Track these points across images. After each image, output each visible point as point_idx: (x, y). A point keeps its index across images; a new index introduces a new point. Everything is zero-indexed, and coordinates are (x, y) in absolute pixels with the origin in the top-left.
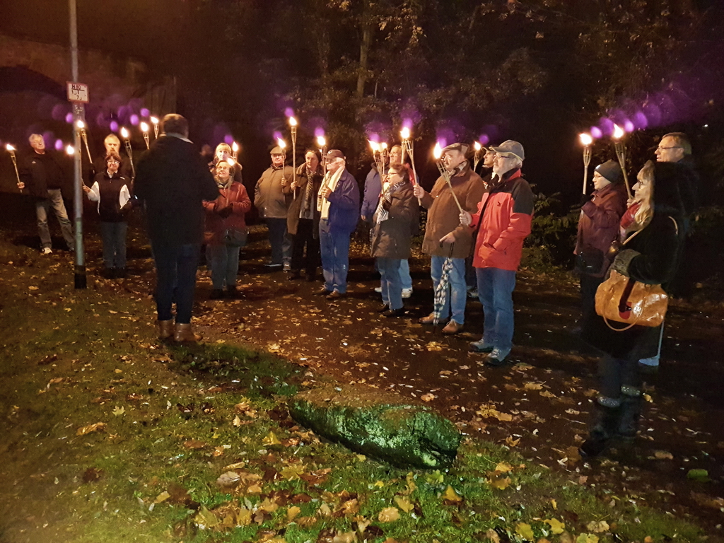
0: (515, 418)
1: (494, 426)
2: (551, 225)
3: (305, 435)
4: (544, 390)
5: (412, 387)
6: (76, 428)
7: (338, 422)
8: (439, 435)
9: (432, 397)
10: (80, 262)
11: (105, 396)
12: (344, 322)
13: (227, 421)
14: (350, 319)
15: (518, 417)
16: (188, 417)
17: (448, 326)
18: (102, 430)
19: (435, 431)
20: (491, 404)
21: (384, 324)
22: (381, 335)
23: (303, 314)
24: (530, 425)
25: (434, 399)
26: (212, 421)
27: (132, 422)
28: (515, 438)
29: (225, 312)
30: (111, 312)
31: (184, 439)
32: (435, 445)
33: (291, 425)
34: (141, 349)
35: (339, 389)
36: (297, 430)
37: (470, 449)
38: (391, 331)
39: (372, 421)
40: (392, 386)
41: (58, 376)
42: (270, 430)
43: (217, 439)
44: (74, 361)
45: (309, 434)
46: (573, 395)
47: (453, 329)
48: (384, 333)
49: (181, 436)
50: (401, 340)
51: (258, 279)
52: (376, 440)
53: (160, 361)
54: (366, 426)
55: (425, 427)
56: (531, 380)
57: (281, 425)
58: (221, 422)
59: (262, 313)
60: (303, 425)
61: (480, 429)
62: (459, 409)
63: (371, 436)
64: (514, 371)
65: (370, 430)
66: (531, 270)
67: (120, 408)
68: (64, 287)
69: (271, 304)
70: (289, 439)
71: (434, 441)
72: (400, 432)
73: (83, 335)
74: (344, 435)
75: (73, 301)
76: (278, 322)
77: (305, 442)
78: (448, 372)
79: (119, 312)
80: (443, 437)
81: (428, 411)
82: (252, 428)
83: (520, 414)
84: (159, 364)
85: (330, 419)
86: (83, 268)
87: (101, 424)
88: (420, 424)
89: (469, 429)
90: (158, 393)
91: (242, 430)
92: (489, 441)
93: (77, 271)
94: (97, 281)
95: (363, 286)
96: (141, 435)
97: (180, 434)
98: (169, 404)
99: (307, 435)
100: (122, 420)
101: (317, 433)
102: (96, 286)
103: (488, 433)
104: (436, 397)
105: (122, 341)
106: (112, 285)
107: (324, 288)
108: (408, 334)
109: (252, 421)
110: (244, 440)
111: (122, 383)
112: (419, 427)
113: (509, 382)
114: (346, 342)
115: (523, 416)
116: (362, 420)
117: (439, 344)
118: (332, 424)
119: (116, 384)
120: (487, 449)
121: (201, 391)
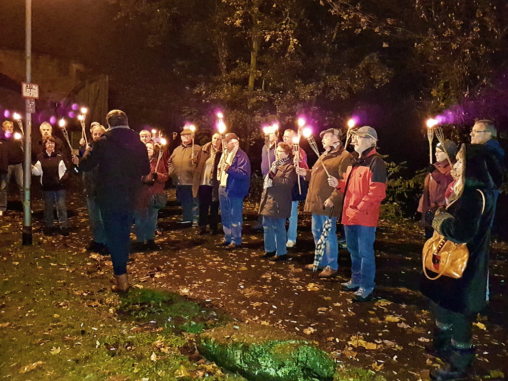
0: (379, 347)
1: (363, 354)
2: (400, 187)
3: (209, 367)
4: (400, 322)
5: (295, 322)
6: (19, 366)
7: (237, 356)
8: (318, 365)
9: (312, 330)
10: (28, 224)
11: (45, 337)
12: (240, 269)
13: (146, 357)
14: (246, 266)
15: (381, 345)
16: (113, 355)
17: (324, 271)
18: (42, 368)
19: (315, 361)
20: (359, 335)
21: (273, 269)
22: (270, 278)
23: (208, 262)
24: (390, 352)
25: (314, 332)
26: (133, 357)
27: (66, 360)
28: (379, 364)
29: (144, 262)
30: (52, 264)
31: (109, 374)
32: (315, 373)
33: (198, 359)
34: (75, 296)
35: (237, 327)
36: (203, 363)
37: (344, 374)
38: (278, 275)
39: (264, 355)
40: (280, 322)
41: (5, 321)
42: (181, 363)
43: (137, 373)
44: (19, 308)
45: (213, 367)
46: (423, 325)
47: (328, 274)
48: (273, 277)
49: (108, 371)
50: (287, 282)
51: (172, 234)
52: (268, 370)
53: (91, 306)
54: (259, 359)
55: (307, 358)
56: (391, 314)
57: (190, 360)
58: (140, 358)
59: (174, 262)
60: (208, 359)
61: (351, 357)
62: (334, 340)
63: (263, 367)
64: (377, 307)
65: (263, 362)
66: (387, 222)
67: (57, 348)
68: (13, 244)
69: (182, 255)
70: (196, 371)
71: (314, 370)
72: (287, 363)
73: (28, 285)
74: (241, 366)
75: (20, 256)
76: (188, 270)
77: (209, 373)
78: (325, 309)
79: (59, 264)
80: (321, 366)
81: (309, 345)
82: (165, 362)
83: (383, 343)
84: (90, 308)
85: (230, 353)
86: (30, 228)
87: (40, 362)
88: (303, 356)
89: (342, 357)
90: (89, 333)
91: (157, 365)
92: (359, 367)
93: (25, 231)
94: (41, 238)
95: (256, 238)
96: (74, 372)
97: (107, 369)
98: (98, 343)
99: (211, 367)
100: (59, 358)
101: (220, 364)
102: (40, 243)
103: (358, 360)
104: (316, 330)
105: (60, 289)
106: (54, 241)
107: (224, 240)
108: (292, 277)
109: (166, 357)
110: (159, 373)
111: (59, 326)
112: (302, 358)
113: (373, 316)
114: (243, 285)
115: (385, 345)
116: (255, 353)
117: (317, 285)
118: (231, 357)
119: (54, 327)
120: (358, 374)
121: (124, 332)
